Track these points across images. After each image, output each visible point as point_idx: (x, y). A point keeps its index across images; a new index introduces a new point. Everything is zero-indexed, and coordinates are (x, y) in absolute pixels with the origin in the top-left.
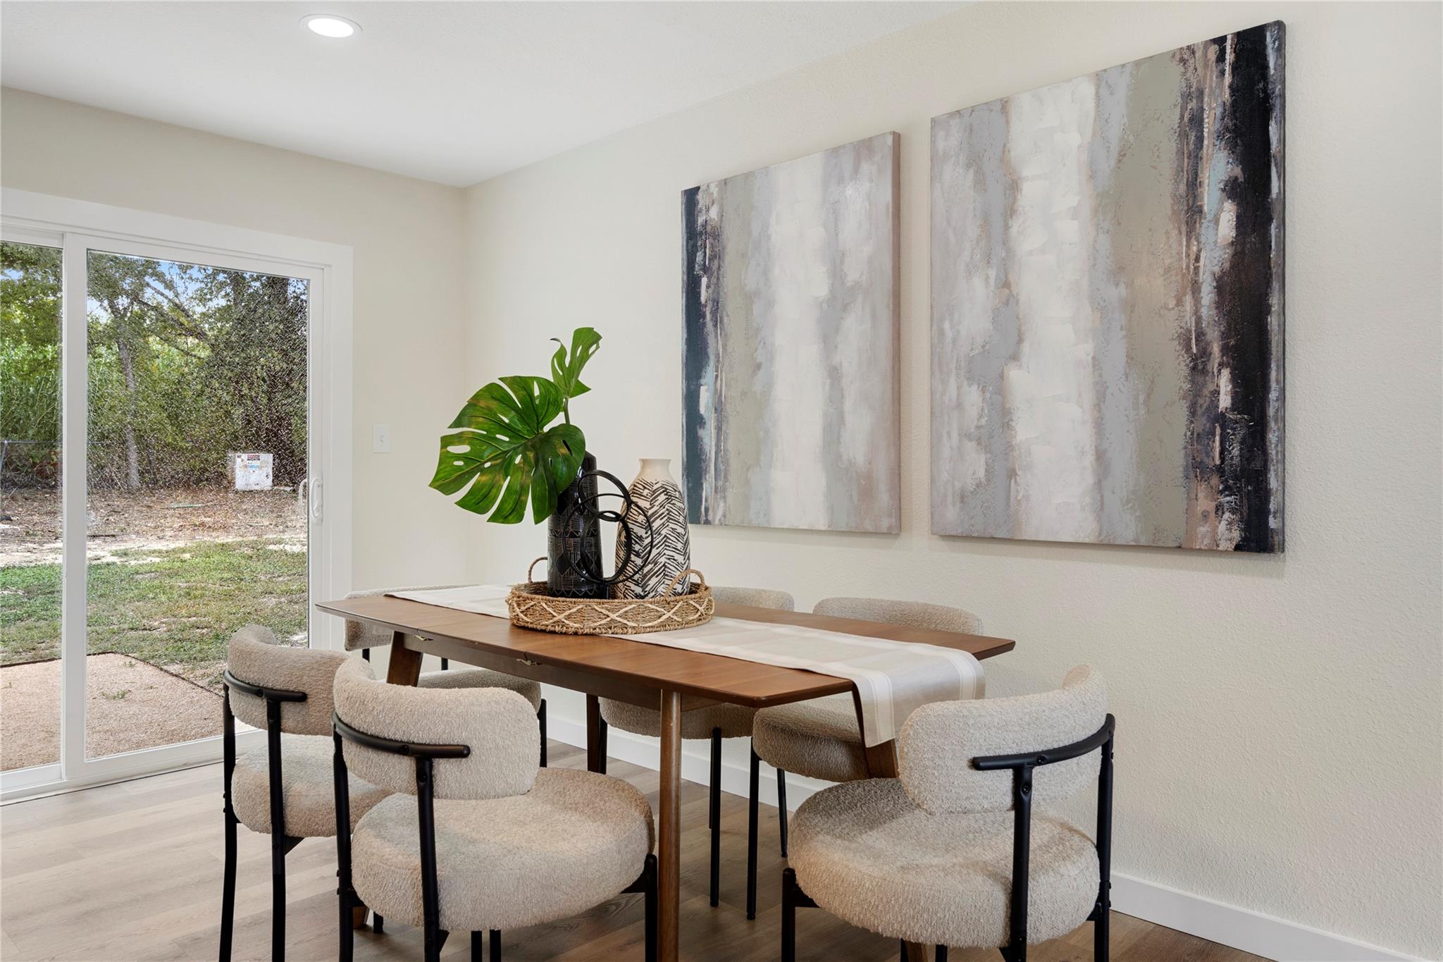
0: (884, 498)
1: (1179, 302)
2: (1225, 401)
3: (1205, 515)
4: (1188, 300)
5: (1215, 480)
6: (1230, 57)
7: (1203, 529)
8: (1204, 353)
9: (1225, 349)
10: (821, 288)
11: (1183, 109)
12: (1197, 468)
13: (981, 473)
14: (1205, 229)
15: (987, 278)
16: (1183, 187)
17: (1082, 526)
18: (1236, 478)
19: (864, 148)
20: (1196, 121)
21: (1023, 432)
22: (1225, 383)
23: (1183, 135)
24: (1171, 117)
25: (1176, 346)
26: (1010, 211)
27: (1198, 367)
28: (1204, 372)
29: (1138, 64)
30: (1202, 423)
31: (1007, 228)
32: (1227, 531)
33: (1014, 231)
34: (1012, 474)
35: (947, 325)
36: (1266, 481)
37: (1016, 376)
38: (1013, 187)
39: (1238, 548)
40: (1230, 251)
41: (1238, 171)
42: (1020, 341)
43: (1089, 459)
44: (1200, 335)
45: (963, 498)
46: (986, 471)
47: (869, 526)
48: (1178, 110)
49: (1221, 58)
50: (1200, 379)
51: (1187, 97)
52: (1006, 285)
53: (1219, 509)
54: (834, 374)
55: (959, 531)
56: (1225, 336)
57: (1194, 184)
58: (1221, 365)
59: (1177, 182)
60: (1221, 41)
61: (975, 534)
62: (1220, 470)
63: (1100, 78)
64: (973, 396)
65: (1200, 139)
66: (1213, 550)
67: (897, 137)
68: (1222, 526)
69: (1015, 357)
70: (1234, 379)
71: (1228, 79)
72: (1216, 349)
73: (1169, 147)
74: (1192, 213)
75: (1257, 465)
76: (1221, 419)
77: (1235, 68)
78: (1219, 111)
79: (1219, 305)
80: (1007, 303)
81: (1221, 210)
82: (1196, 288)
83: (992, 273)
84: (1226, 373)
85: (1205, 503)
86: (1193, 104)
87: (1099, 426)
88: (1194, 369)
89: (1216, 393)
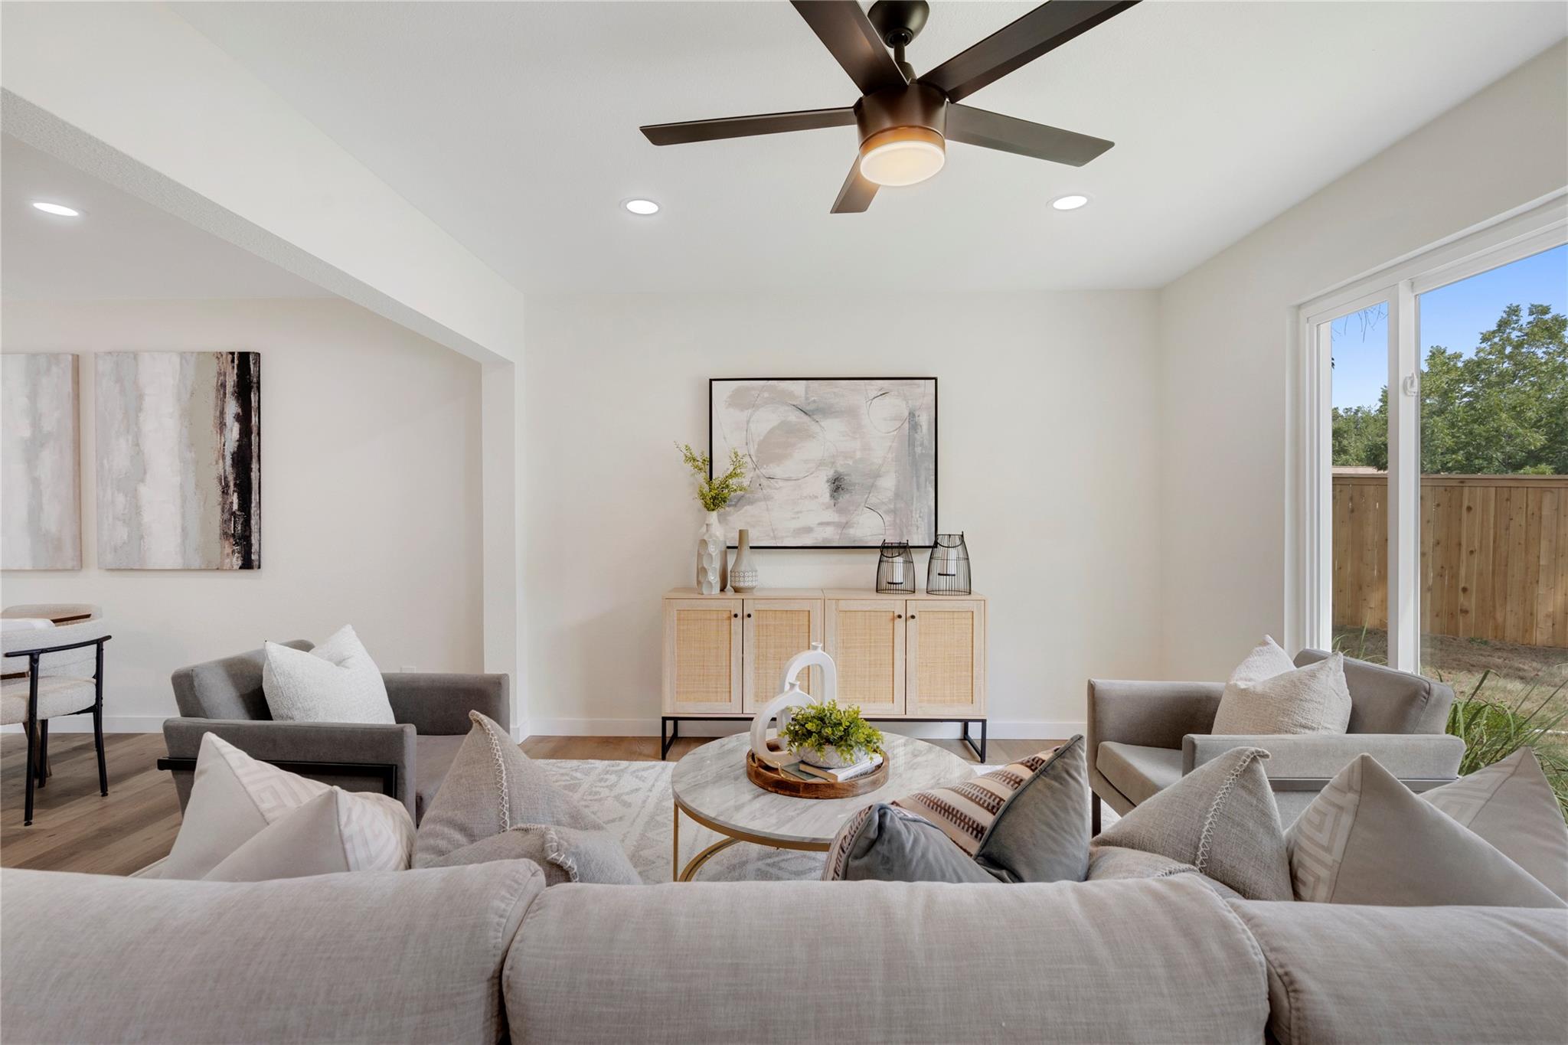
0: (69, 551)
1: (217, 463)
2: (235, 507)
3: (228, 555)
4: (221, 461)
5: (232, 540)
6: (236, 362)
7: (227, 561)
8: (227, 485)
9: (235, 485)
10: (27, 433)
11: (218, 379)
12: (225, 535)
13: (125, 537)
14: (227, 432)
15: (127, 440)
16: (218, 413)
17: (176, 562)
18: (240, 539)
19: (54, 358)
20: (223, 385)
21: (146, 518)
22: (235, 498)
23: (218, 390)
24: (213, 382)
25: (216, 482)
26: (139, 409)
27: (225, 492)
28: (227, 494)
29: (199, 353)
30: (226, 516)
31: (137, 416)
32: (237, 561)
33: (141, 419)
34: (142, 537)
35: (105, 461)
36: (251, 540)
37: (144, 491)
38: (140, 397)
39: (240, 568)
40: (237, 443)
41: (240, 411)
42: (145, 473)
43: (179, 530)
44: (226, 478)
45: (116, 550)
46: (128, 536)
47: (59, 566)
48: (216, 378)
49: (233, 361)
50: (226, 496)
51: (219, 374)
52: (138, 445)
53: (233, 552)
54: (35, 482)
55: (113, 567)
56: (235, 479)
57: (222, 413)
58: (234, 491)
59: (216, 410)
60: (233, 354)
61: (123, 568)
62: (233, 535)
63: (182, 355)
64: (120, 499)
65: (225, 394)
66: (231, 569)
67: (76, 359)
68: (235, 559)
69: (143, 481)
70: (238, 498)
71: (236, 371)
72: (232, 484)
73: (212, 394)
74: (222, 425)
75: (247, 533)
76: (233, 514)
77: (238, 366)
78: (232, 383)
79: (233, 466)
80: (138, 454)
81: (233, 425)
82: (224, 457)
83: (130, 438)
84: (236, 494)
85: (228, 550)
86: (222, 378)
87: (183, 516)
88: (223, 492)
89: (232, 503)
